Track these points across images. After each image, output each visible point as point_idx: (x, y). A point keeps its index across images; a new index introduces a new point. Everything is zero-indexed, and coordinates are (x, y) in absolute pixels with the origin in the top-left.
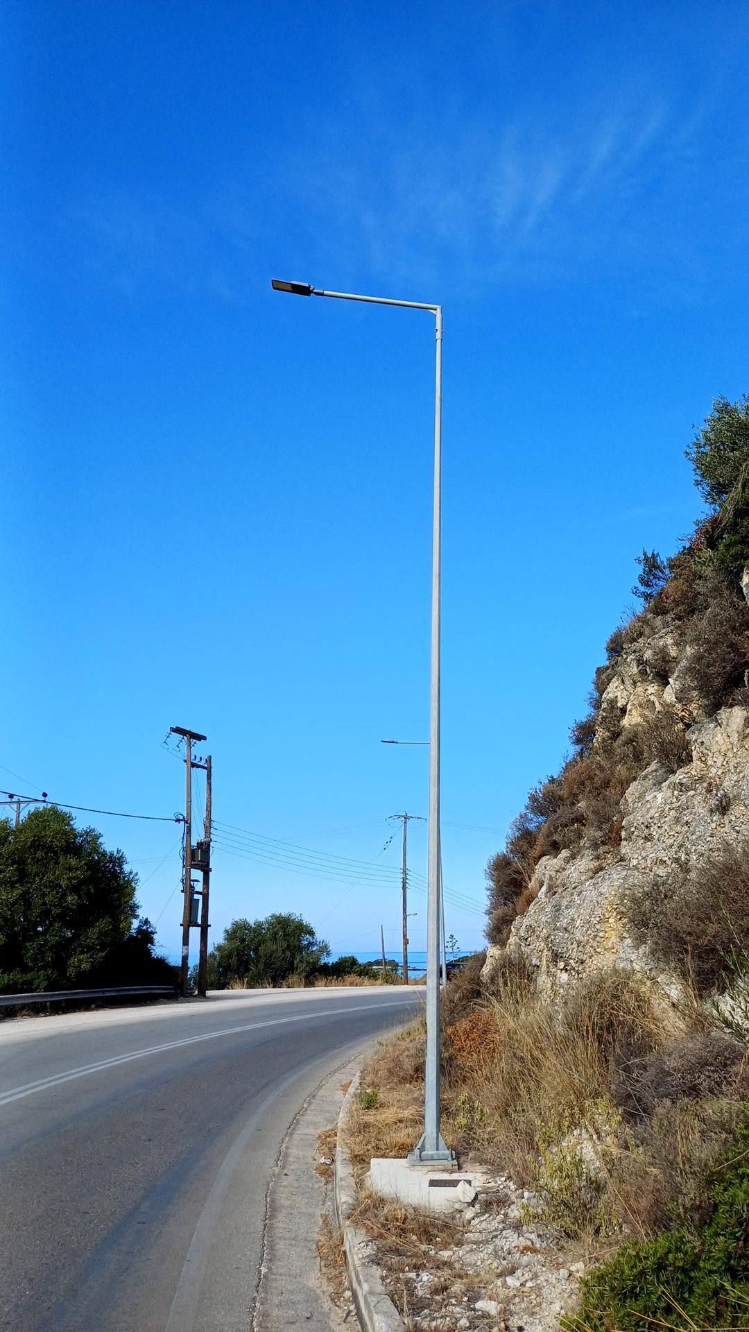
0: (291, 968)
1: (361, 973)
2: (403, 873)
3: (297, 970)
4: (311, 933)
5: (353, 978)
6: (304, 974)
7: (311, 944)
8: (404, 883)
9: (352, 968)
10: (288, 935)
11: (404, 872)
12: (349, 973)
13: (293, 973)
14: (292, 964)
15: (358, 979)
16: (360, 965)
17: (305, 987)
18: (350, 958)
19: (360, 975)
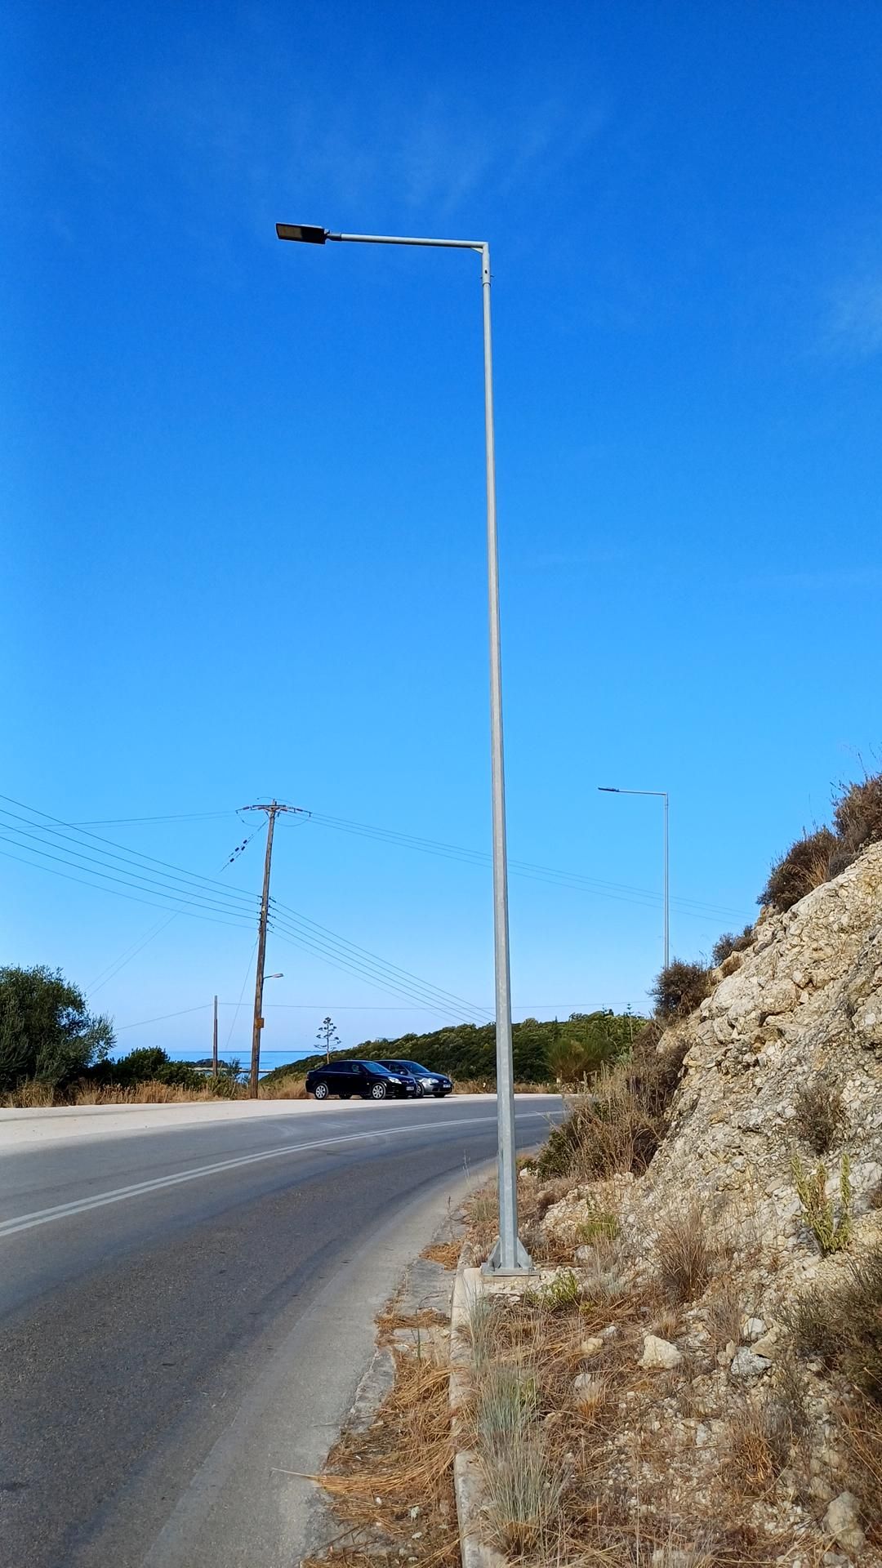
0: (29, 1069)
1: (171, 1077)
2: (262, 904)
3: (40, 1072)
4: (78, 1005)
5: (156, 1087)
6: (55, 1080)
7: (76, 1024)
8: (263, 922)
9: (154, 1070)
10: (29, 1007)
11: (265, 902)
12: (148, 1078)
13: (31, 1079)
14: (31, 1061)
15: (165, 1090)
16: (172, 1064)
17: (54, 1105)
18: (152, 1050)
19: (168, 1082)
